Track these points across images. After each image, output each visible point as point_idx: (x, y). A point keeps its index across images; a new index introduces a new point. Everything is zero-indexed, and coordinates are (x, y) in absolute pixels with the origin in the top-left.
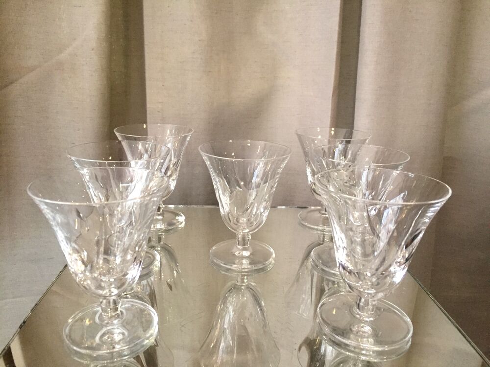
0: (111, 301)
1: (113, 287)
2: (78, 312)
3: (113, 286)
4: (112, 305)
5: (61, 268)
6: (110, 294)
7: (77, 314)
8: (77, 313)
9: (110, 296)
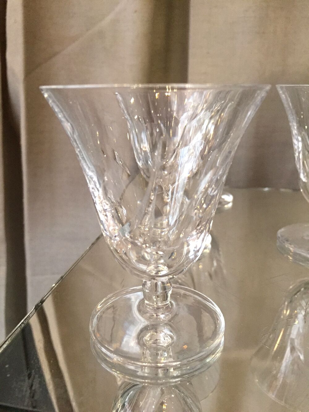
0: (159, 283)
1: (162, 264)
2: (112, 294)
3: (162, 261)
4: (160, 290)
5: (93, 240)
6: (157, 273)
7: (110, 298)
8: (109, 296)
9: (157, 275)
